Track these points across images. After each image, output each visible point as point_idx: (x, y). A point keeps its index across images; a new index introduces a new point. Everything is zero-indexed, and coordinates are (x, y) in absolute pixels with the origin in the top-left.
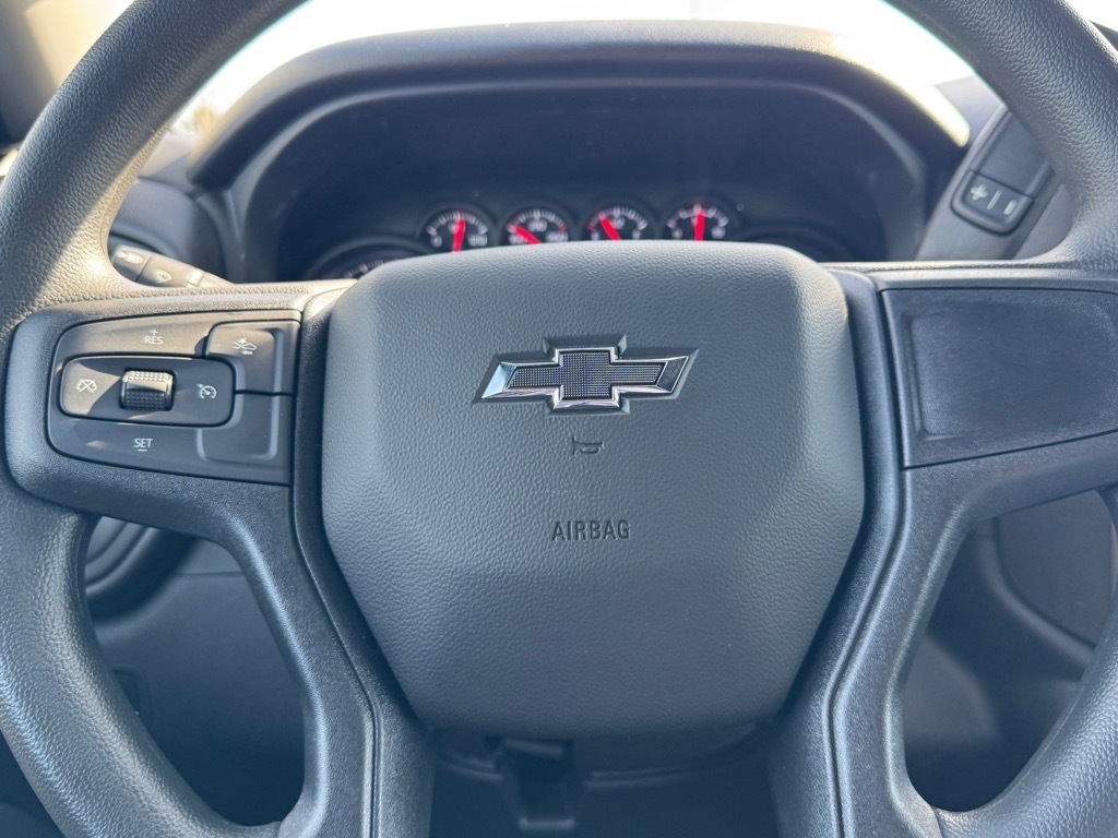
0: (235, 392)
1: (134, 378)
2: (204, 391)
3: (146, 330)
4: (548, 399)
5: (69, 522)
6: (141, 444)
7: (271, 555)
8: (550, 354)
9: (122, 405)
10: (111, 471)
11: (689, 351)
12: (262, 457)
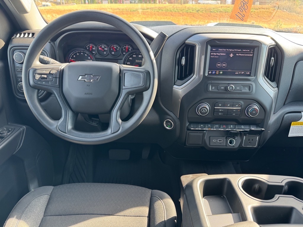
0: (53, 78)
1: (43, 76)
2: (50, 77)
3: (44, 70)
4: (85, 80)
5: (37, 90)
6: (44, 83)
7: (57, 95)
8: (85, 76)
9: (42, 79)
10: (41, 85)
11: (100, 76)
12: (56, 85)
